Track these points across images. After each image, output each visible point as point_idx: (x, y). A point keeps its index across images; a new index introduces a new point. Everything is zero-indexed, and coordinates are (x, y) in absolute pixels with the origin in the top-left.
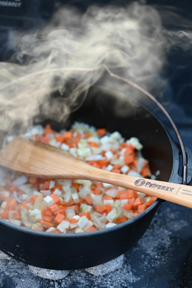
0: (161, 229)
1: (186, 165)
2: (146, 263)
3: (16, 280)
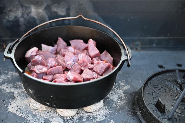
0: (119, 90)
1: (128, 51)
2: (114, 105)
3: (50, 119)
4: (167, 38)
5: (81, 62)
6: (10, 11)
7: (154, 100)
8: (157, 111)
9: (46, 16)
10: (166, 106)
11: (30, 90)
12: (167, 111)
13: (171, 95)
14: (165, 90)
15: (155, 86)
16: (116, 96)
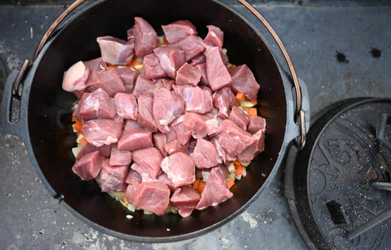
5: (190, 125)
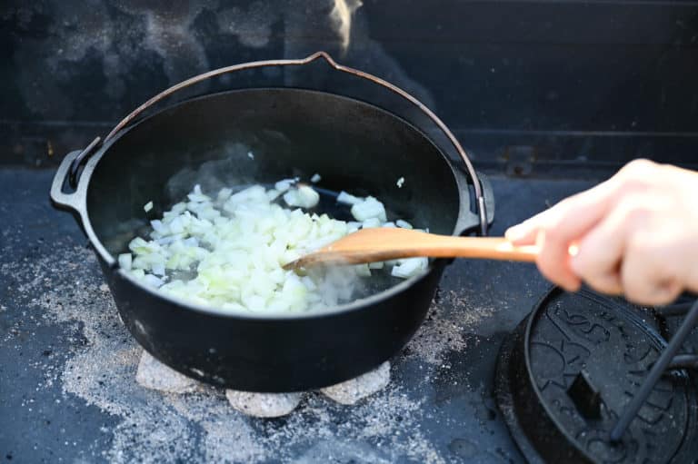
1: (482, 195)
4: (629, 134)
6: (72, 29)
7: (565, 372)
8: (571, 410)
9: (199, 50)
10: (605, 396)
11: (137, 323)
12: (608, 413)
13: (625, 355)
14: (608, 333)
15: (572, 317)
16: (437, 346)
